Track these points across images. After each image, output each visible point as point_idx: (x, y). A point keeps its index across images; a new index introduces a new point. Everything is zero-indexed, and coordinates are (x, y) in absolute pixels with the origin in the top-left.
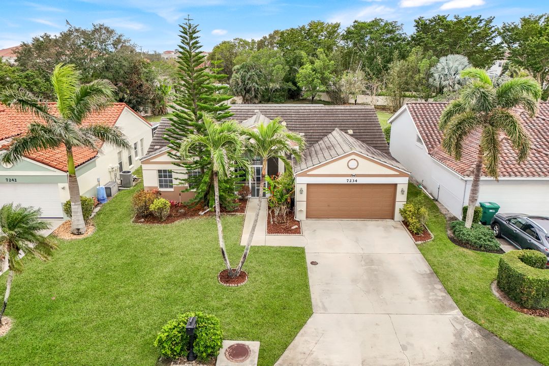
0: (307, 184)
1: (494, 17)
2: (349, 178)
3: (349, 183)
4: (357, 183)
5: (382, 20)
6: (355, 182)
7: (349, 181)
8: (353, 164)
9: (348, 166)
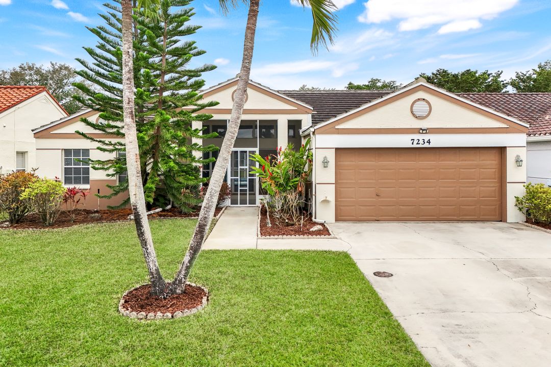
0: (337, 149)
1: (502, 72)
2: (416, 137)
3: (415, 146)
4: (431, 145)
5: (379, 81)
6: (427, 145)
7: (416, 142)
8: (421, 108)
9: (412, 112)
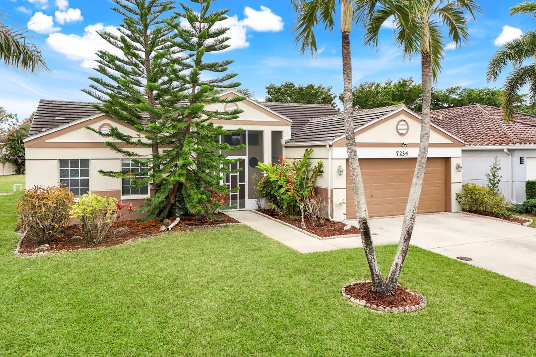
0: (347, 160)
2: (400, 149)
4: (408, 156)
6: (405, 156)
7: (399, 153)
8: (402, 127)
9: (397, 130)
